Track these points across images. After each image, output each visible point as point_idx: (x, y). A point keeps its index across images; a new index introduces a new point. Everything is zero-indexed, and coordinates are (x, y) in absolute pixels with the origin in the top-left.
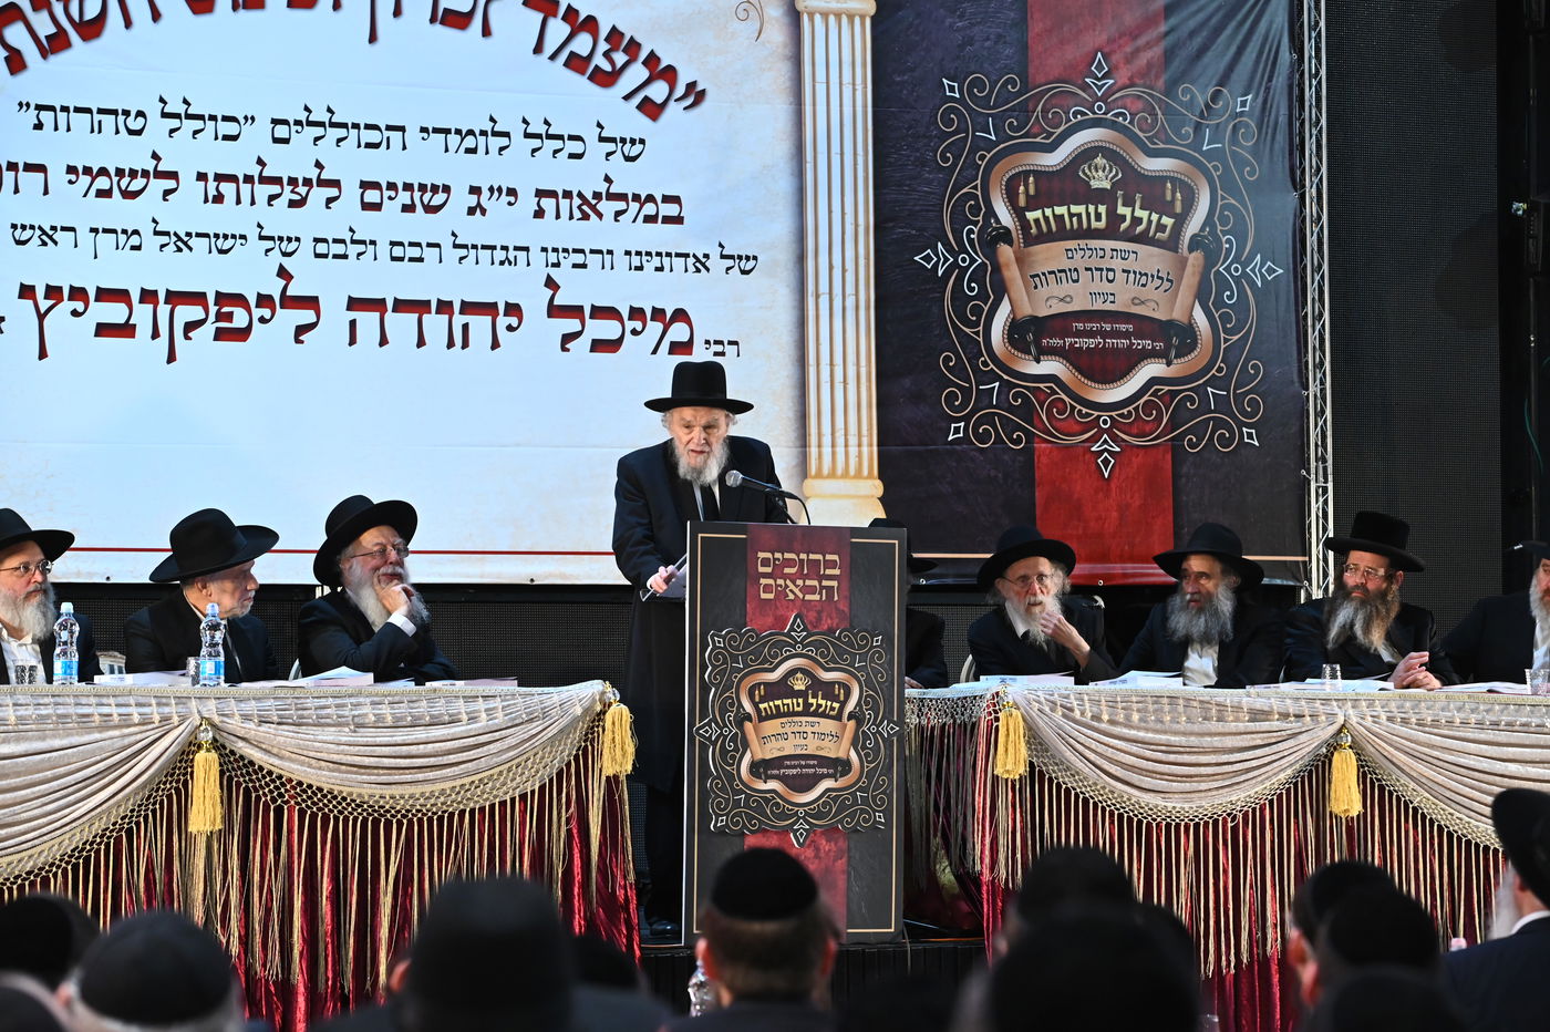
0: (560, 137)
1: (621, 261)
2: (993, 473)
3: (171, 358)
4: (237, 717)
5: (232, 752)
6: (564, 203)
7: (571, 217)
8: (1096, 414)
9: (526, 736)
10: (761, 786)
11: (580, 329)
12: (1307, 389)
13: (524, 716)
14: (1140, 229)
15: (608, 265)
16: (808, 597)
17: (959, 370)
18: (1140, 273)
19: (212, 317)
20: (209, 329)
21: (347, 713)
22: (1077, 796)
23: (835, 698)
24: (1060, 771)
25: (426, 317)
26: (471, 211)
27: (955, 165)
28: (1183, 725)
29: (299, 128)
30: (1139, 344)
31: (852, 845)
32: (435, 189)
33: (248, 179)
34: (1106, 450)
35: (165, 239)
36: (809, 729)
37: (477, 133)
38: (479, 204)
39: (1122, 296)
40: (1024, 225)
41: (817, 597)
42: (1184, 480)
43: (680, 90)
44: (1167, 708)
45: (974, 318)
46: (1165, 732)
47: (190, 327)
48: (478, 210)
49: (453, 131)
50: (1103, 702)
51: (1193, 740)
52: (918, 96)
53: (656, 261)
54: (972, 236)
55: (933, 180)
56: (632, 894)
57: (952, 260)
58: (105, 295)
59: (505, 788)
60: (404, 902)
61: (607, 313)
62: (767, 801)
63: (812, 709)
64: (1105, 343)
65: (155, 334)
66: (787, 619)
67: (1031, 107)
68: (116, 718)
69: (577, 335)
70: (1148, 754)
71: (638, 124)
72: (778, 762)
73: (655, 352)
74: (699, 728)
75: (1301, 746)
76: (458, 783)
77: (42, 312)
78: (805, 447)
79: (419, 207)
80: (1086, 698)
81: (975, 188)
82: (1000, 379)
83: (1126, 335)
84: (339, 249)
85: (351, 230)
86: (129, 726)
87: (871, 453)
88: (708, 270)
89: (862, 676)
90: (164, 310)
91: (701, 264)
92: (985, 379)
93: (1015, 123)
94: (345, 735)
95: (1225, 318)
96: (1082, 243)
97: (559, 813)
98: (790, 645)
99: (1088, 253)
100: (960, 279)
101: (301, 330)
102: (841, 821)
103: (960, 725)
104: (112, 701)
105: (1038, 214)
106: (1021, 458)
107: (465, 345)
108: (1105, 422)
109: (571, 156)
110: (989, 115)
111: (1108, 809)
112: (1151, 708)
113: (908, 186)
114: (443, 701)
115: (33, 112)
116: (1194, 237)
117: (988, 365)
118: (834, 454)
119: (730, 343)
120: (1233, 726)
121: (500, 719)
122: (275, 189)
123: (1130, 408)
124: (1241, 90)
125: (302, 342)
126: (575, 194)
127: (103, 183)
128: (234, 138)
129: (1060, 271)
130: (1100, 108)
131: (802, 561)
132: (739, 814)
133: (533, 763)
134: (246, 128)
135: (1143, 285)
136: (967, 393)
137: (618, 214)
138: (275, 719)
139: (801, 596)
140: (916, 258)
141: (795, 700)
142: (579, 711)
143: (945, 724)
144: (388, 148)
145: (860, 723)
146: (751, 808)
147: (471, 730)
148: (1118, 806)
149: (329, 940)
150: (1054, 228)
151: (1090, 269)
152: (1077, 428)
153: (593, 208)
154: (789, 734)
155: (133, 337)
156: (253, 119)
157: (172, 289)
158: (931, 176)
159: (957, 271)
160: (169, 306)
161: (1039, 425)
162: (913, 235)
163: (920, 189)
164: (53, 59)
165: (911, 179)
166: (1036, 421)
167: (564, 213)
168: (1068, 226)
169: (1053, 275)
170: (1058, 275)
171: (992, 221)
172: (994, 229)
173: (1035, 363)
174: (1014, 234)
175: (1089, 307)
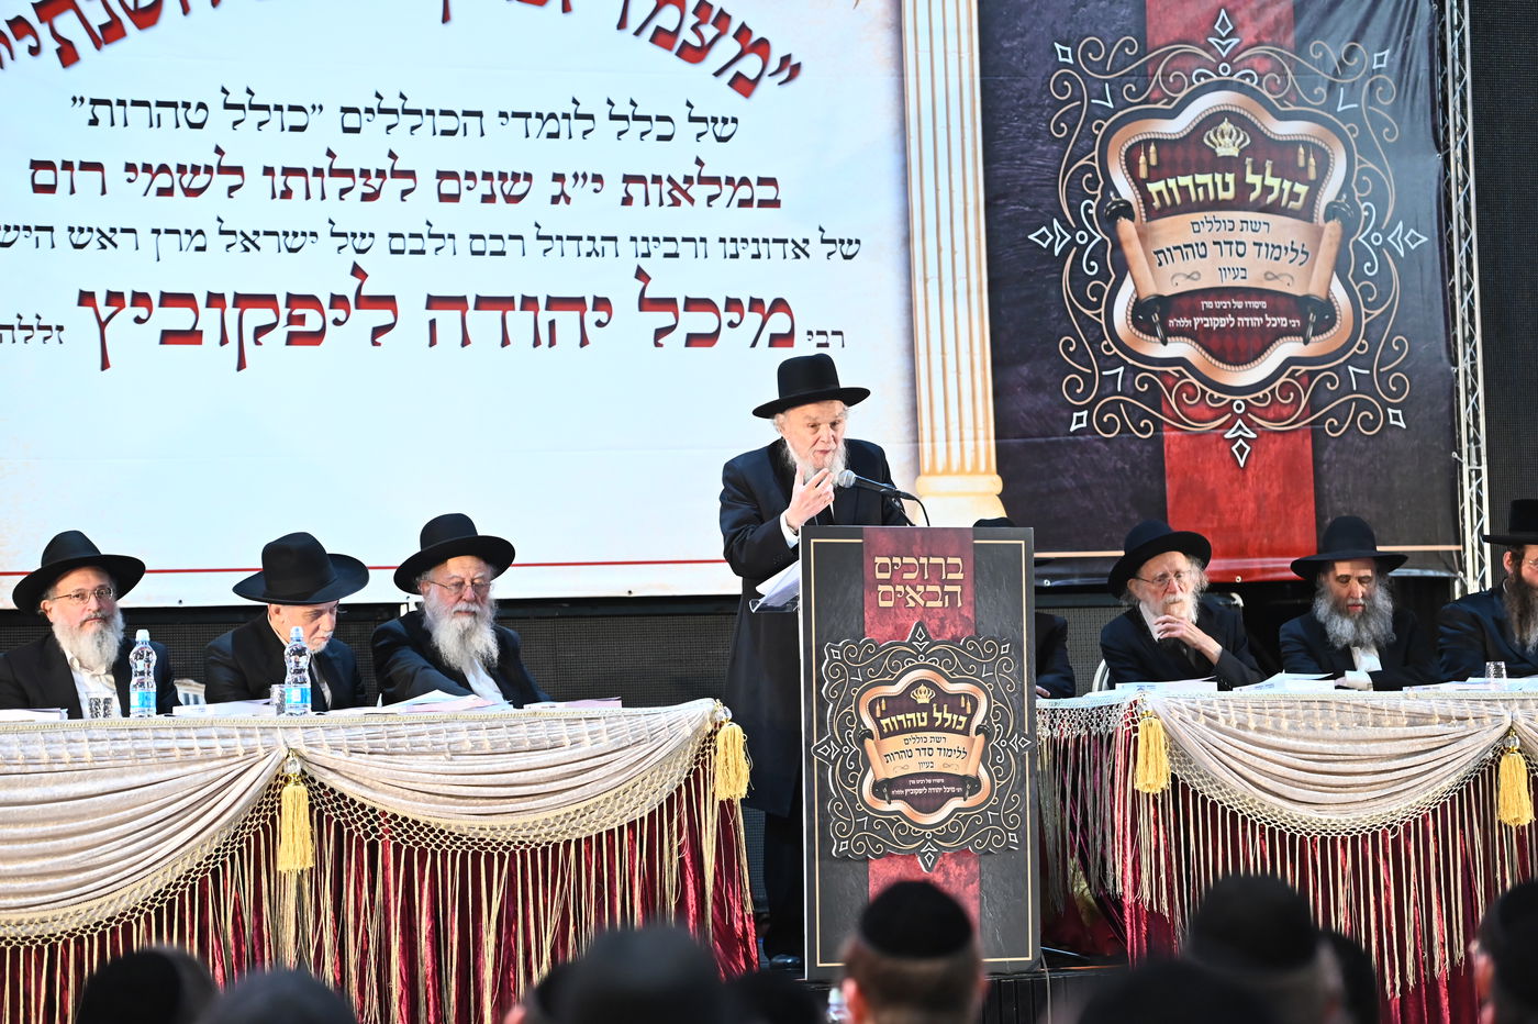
0: (648, 118)
1: (715, 248)
2: (1119, 464)
3: (241, 365)
4: (326, 748)
5: (322, 785)
6: (654, 189)
7: (661, 204)
8: (1229, 398)
9: (633, 760)
10: (884, 806)
11: (674, 323)
12: (1456, 365)
13: (630, 739)
14: (1271, 198)
15: (701, 254)
16: (929, 604)
17: (1080, 356)
18: (1273, 246)
19: (283, 320)
20: (281, 332)
21: (442, 740)
22: (1224, 809)
23: (962, 712)
24: (1205, 783)
25: (509, 314)
26: (555, 200)
27: (1070, 135)
28: (1337, 732)
29: (370, 116)
30: (1273, 322)
31: (984, 868)
32: (516, 177)
33: (318, 172)
34: (1240, 436)
35: (230, 239)
36: (935, 745)
37: (559, 116)
38: (563, 193)
39: (1253, 271)
41: (939, 604)
42: (1325, 466)
43: (774, 64)
44: (1318, 714)
45: (1095, 299)
46: (1317, 739)
47: (261, 331)
48: (562, 198)
49: (534, 115)
50: (1249, 709)
51: (1348, 748)
52: (1028, 63)
53: (753, 249)
54: (1090, 211)
55: (1047, 153)
56: (750, 926)
57: (1069, 237)
58: (168, 299)
59: (612, 816)
60: (508, 940)
61: (705, 304)
62: (892, 823)
63: (937, 724)
64: (1236, 321)
65: (224, 341)
66: (907, 628)
67: (1150, 71)
68: (198, 752)
69: (670, 329)
70: (1300, 763)
71: (730, 102)
72: (903, 781)
73: (754, 345)
74: (818, 748)
75: (1465, 751)
76: (562, 811)
77: (103, 319)
78: (917, 441)
79: (499, 197)
80: (1231, 704)
81: (1092, 159)
82: (1124, 363)
83: (1260, 312)
84: (416, 244)
85: (428, 224)
86: (211, 760)
87: (988, 446)
88: (808, 255)
89: (990, 687)
90: (232, 314)
92: (1108, 364)
93: (1134, 89)
94: (441, 764)
95: (1366, 291)
96: (1209, 215)
97: (670, 841)
98: (911, 655)
99: (1216, 225)
100: (1078, 258)
101: (378, 331)
102: (971, 843)
103: (1095, 737)
104: (192, 733)
105: (1160, 185)
106: (1149, 448)
107: (552, 343)
108: (1239, 407)
109: (660, 138)
110: (1105, 81)
111: (1258, 823)
112: (1301, 713)
113: (1020, 159)
114: (543, 724)
115: (87, 107)
116: (1329, 206)
117: (1111, 349)
118: (948, 449)
119: (834, 333)
120: (1390, 732)
121: (605, 743)
122: (346, 182)
123: (1266, 391)
124: (1377, 45)
125: (379, 344)
126: (664, 179)
127: (163, 180)
128: (302, 129)
129: (1186, 246)
130: (1225, 69)
131: (922, 565)
132: (862, 838)
133: (642, 789)
134: (314, 118)
135: (1277, 259)
136: (1089, 379)
137: (711, 198)
138: (367, 749)
139: (922, 603)
140: (1031, 237)
141: (918, 714)
142: (688, 732)
143: (1079, 736)
144: (465, 134)
145: (988, 737)
146: (874, 831)
147: (574, 755)
148: (1269, 820)
149: (430, 982)
150: (1178, 200)
151: (1219, 243)
152: (1208, 414)
153: (684, 193)
154: (914, 750)
156: (321, 108)
157: (240, 292)
158: (1045, 149)
159: (1075, 249)
160: (238, 310)
161: (1168, 412)
162: (1027, 212)
163: (1032, 162)
164: (107, 49)
165: (1025, 151)
166: (1164, 408)
167: (654, 199)
168: (1193, 198)
169: (1179, 251)
170: (1184, 250)
171: (1112, 194)
172: (1115, 203)
173: (1162, 345)
174: (1135, 208)
175: (1218, 284)
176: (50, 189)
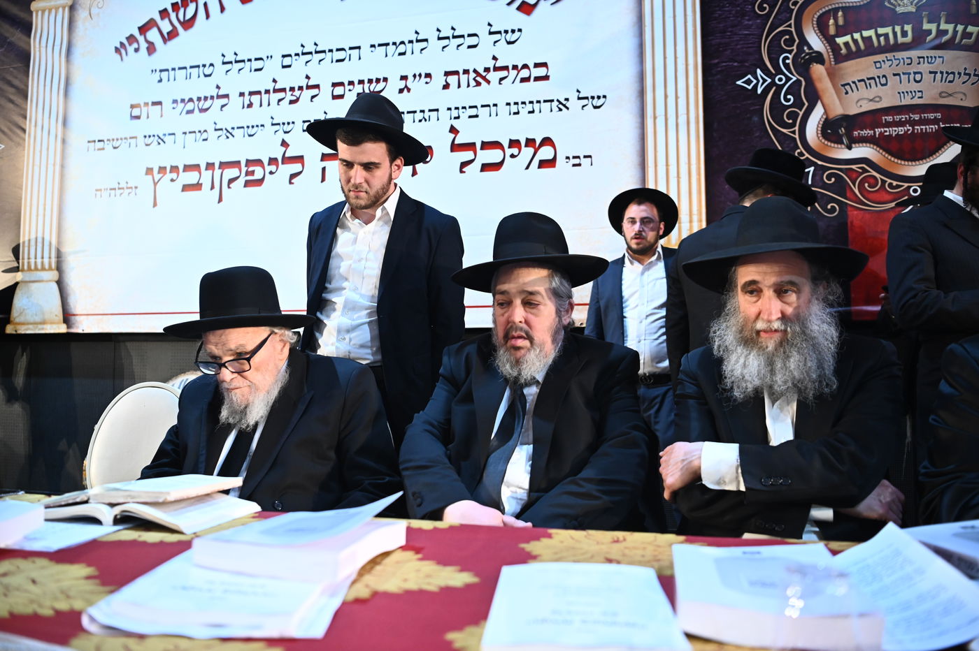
0: (463, 36)
1: (503, 109)
3: (220, 200)
6: (464, 78)
7: (468, 86)
8: (906, 185)
11: (473, 158)
14: (945, 39)
15: (493, 114)
18: (947, 73)
19: (243, 174)
20: (242, 181)
26: (401, 91)
27: (771, 12)
29: (297, 57)
32: (378, 81)
33: (267, 92)
35: (220, 133)
37: (406, 42)
38: (406, 86)
39: (930, 92)
40: (835, 48)
45: (791, 121)
47: (231, 181)
48: (406, 90)
49: (391, 44)
53: (529, 107)
54: (787, 61)
55: (752, 25)
57: (769, 80)
58: (188, 168)
61: (496, 145)
64: (914, 129)
65: (212, 187)
69: (471, 162)
71: (516, 20)
73: (527, 168)
77: (156, 181)
81: (790, 26)
82: (814, 164)
83: (935, 121)
85: (325, 113)
88: (568, 108)
90: (218, 172)
91: (563, 105)
96: (890, 56)
99: (896, 62)
100: (777, 94)
101: (293, 176)
105: (848, 38)
106: (834, 223)
109: (469, 47)
113: (730, 32)
115: (158, 74)
117: (804, 155)
119: (585, 157)
122: (281, 95)
125: (293, 184)
126: (471, 71)
128: (260, 69)
129: (868, 79)
134: (268, 63)
135: (950, 82)
137: (501, 79)
140: (739, 83)
144: (349, 60)
150: (863, 47)
151: (898, 75)
152: (887, 197)
153: (484, 78)
155: (201, 189)
156: (271, 57)
157: (223, 161)
158: (750, 23)
159: (774, 88)
160: (221, 171)
161: (852, 197)
162: (736, 66)
163: (740, 33)
164: (170, 43)
165: (733, 26)
166: (848, 194)
167: (464, 83)
168: (876, 43)
169: (863, 83)
170: (868, 82)
171: (805, 48)
172: (808, 54)
173: (847, 150)
174: (825, 56)
175: (898, 103)
176: (138, 117)
